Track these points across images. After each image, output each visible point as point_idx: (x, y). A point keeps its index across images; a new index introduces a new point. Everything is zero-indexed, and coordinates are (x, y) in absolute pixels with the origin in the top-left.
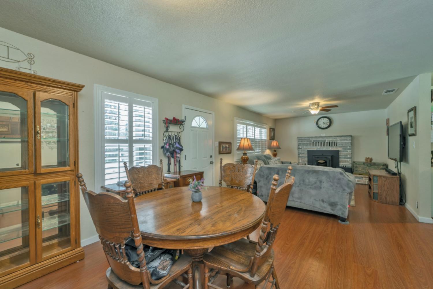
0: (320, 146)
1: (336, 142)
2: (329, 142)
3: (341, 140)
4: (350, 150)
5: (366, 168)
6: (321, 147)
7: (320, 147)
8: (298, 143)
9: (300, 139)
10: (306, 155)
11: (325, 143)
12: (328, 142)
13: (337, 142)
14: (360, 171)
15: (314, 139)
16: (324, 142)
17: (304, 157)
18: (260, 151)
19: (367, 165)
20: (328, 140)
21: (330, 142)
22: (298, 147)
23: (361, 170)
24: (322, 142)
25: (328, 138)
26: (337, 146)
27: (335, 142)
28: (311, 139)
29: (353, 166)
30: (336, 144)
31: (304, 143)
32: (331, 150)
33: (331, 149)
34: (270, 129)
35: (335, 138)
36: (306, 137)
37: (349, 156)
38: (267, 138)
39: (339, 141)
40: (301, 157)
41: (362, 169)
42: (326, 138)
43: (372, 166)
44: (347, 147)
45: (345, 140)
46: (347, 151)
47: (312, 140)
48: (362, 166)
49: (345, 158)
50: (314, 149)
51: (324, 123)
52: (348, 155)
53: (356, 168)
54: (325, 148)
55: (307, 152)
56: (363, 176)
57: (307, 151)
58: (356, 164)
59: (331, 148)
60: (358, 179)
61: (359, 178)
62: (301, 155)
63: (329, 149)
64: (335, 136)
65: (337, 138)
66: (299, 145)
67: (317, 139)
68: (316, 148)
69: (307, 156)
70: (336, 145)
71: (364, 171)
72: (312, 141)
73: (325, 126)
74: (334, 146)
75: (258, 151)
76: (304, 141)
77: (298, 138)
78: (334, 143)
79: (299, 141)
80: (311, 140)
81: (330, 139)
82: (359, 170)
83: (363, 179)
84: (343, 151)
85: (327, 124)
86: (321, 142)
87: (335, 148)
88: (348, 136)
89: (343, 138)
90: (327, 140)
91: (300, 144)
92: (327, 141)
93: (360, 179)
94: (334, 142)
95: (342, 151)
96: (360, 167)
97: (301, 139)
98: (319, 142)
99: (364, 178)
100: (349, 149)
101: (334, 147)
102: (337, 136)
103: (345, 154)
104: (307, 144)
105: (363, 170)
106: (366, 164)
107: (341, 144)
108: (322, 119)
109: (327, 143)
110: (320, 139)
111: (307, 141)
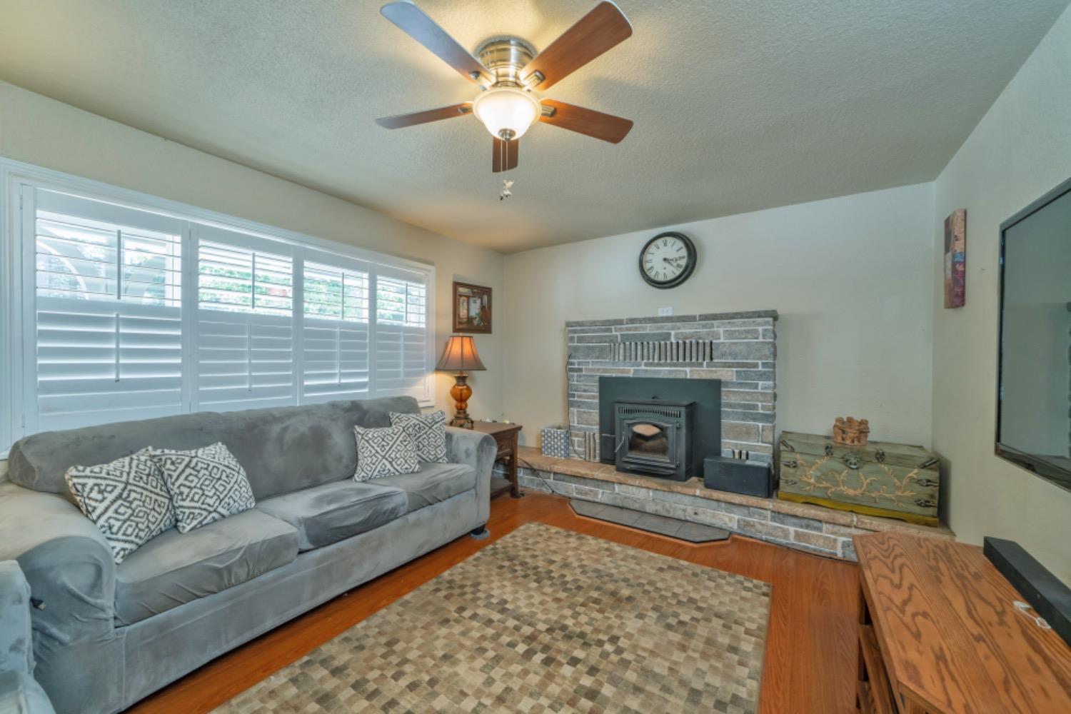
0: (649, 359)
1: (711, 343)
2: (681, 342)
3: (730, 334)
4: (768, 379)
5: (840, 473)
6: (651, 364)
7: (646, 365)
8: (569, 347)
9: (575, 332)
10: (594, 397)
11: (666, 344)
12: (678, 343)
13: (714, 341)
14: (809, 484)
15: (627, 329)
16: (662, 343)
17: (589, 406)
18: (366, 380)
19: (846, 461)
20: (677, 336)
21: (687, 341)
22: (569, 363)
23: (812, 481)
24: (657, 343)
25: (679, 324)
26: (715, 361)
27: (707, 341)
28: (616, 331)
29: (776, 456)
30: (708, 351)
31: (589, 348)
32: (688, 377)
33: (688, 372)
34: (456, 285)
35: (704, 326)
36: (594, 323)
37: (763, 407)
38: (427, 323)
39: (722, 340)
40: (579, 405)
41: (818, 479)
42: (669, 325)
43: (867, 468)
44: (756, 365)
45: (747, 332)
46: (756, 386)
47: (618, 334)
48: (819, 461)
49: (745, 416)
50: (623, 371)
51: (665, 260)
52: (760, 404)
53: (791, 470)
54: (664, 371)
55: (597, 384)
56: (822, 514)
57: (597, 378)
58: (793, 450)
59: (688, 369)
60: (802, 527)
61: (805, 522)
62: (580, 396)
63: (682, 376)
64: (705, 318)
65: (716, 323)
66: (570, 357)
67: (636, 329)
68: (632, 369)
69: (597, 401)
70: (711, 359)
71: (827, 488)
72: (617, 337)
73: (671, 272)
74: (700, 361)
75: (336, 381)
76: (591, 339)
77: (568, 324)
78: (701, 348)
79: (572, 339)
80: (614, 333)
81: (687, 329)
82: (805, 479)
83: (820, 529)
84: (741, 385)
85: (679, 266)
86: (651, 343)
87: (703, 372)
88: (759, 314)
89: (738, 326)
90: (673, 333)
91: (576, 349)
92: (674, 341)
93: (807, 527)
94: (701, 341)
95: (734, 384)
96: (811, 465)
97: (583, 331)
98: (645, 343)
99: (827, 522)
100: (762, 376)
101: (701, 365)
102: (715, 317)
103: (748, 397)
104: (602, 349)
105: (825, 484)
106: (837, 454)
107: (730, 354)
108: (660, 242)
109: (674, 347)
110: (649, 329)
111: (601, 339)
